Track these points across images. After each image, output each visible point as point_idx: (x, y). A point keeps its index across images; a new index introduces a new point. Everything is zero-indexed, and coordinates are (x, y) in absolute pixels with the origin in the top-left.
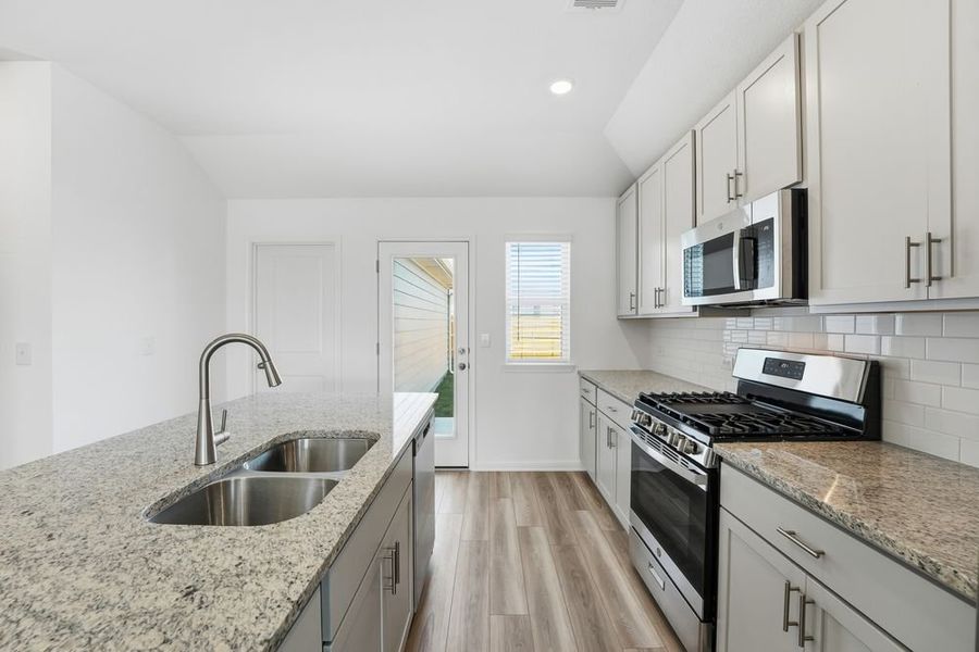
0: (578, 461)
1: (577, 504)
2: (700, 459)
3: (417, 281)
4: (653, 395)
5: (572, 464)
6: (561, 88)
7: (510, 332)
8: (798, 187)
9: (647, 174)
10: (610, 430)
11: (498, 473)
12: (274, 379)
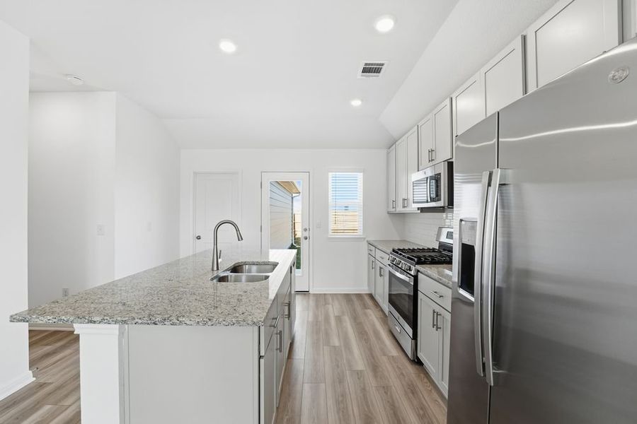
0: (366, 288)
1: (365, 307)
2: (412, 273)
3: (282, 194)
4: (399, 250)
5: (364, 289)
6: (356, 103)
7: (331, 218)
8: (450, 161)
9: (400, 141)
10: (381, 268)
11: (325, 294)
12: (240, 238)
